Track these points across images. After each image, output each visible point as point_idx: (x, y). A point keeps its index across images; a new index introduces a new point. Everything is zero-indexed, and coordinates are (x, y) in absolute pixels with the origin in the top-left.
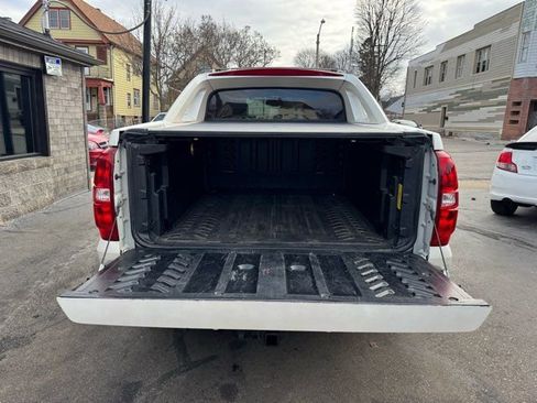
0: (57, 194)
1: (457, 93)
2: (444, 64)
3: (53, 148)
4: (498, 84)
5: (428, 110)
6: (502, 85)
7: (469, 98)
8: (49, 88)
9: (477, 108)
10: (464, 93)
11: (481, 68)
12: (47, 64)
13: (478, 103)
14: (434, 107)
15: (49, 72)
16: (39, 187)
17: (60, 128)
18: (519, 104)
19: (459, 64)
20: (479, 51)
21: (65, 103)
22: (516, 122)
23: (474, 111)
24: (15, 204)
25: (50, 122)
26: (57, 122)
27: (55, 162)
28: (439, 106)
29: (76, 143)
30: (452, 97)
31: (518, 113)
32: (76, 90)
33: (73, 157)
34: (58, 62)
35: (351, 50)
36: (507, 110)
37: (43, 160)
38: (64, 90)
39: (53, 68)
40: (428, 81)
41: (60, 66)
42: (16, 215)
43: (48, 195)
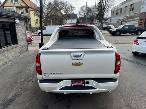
0: (20, 54)
1: (125, 17)
2: (121, 9)
3: (18, 42)
4: (136, 14)
5: (117, 22)
6: (137, 15)
7: (128, 18)
8: (17, 27)
9: (131, 21)
10: (127, 17)
11: (131, 10)
12: (16, 20)
13: (131, 20)
14: (119, 21)
15: (16, 22)
16: (16, 53)
17: (20, 37)
18: (142, 20)
19: (125, 9)
20: (131, 5)
21: (21, 30)
22: (141, 25)
23: (130, 22)
24: (11, 58)
25: (17, 35)
26: (19, 35)
27: (19, 45)
28: (120, 21)
29: (24, 40)
30: (124, 18)
31: (141, 22)
32: (23, 26)
33: (23, 44)
34: (18, 19)
35: (95, 6)
36: (139, 22)
37: (16, 45)
38: (20, 26)
39: (17, 21)
40: (117, 14)
41: (19, 20)
42: (11, 60)
43: (18, 54)
